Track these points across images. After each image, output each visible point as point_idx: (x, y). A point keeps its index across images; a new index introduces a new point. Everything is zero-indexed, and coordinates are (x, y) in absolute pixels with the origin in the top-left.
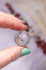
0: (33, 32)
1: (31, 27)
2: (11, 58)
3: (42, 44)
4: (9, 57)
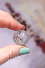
2: (9, 56)
3: (41, 43)
4: (6, 55)
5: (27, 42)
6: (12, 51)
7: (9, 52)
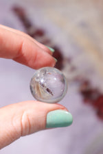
0: (73, 69)
1: (69, 60)
5: (62, 96)
6: (28, 116)
7: (21, 119)
